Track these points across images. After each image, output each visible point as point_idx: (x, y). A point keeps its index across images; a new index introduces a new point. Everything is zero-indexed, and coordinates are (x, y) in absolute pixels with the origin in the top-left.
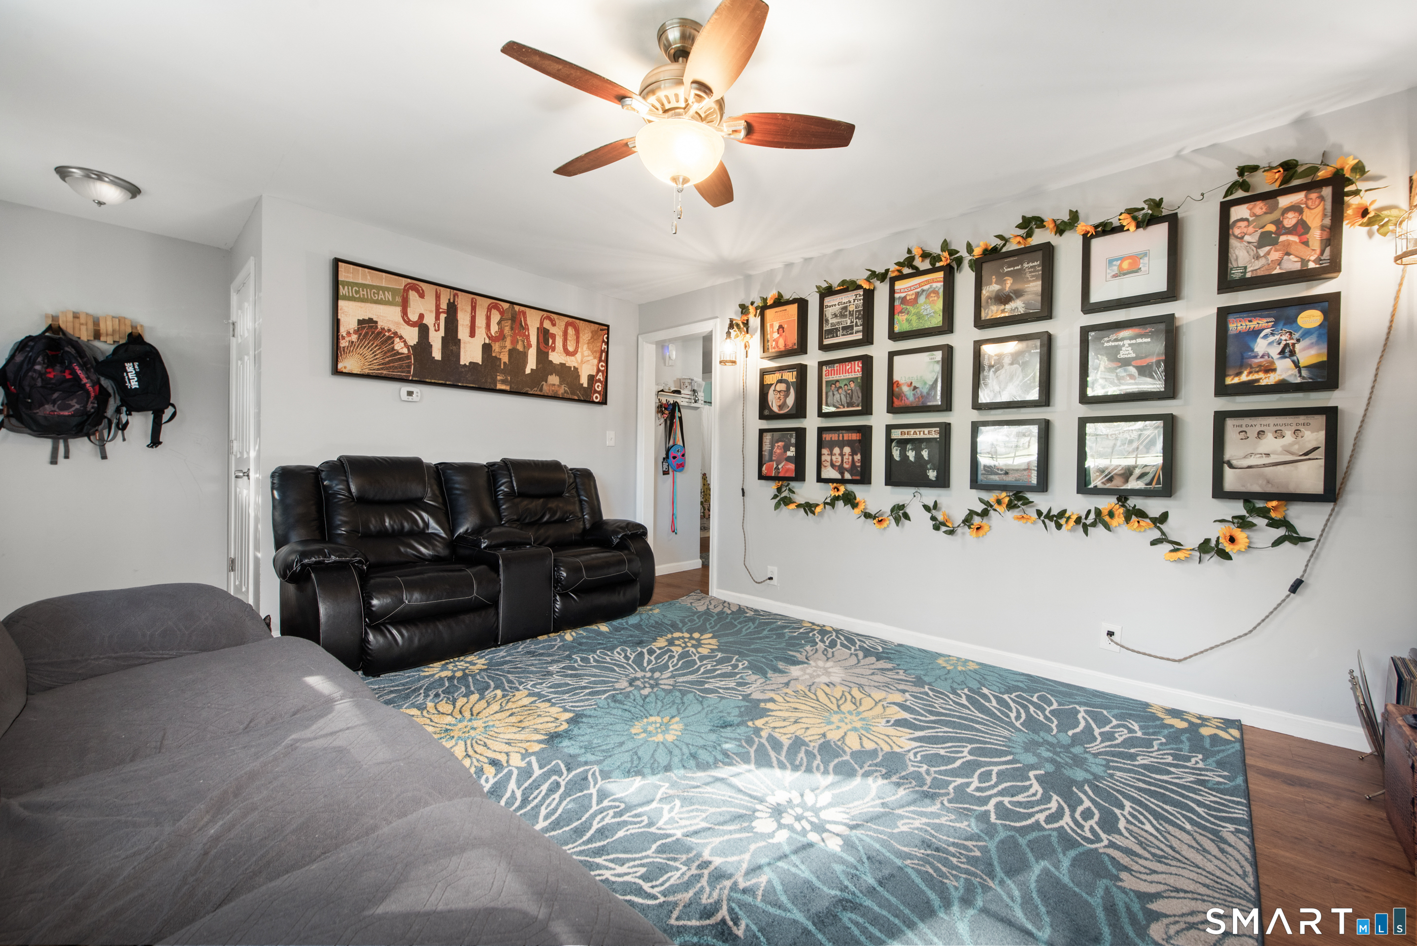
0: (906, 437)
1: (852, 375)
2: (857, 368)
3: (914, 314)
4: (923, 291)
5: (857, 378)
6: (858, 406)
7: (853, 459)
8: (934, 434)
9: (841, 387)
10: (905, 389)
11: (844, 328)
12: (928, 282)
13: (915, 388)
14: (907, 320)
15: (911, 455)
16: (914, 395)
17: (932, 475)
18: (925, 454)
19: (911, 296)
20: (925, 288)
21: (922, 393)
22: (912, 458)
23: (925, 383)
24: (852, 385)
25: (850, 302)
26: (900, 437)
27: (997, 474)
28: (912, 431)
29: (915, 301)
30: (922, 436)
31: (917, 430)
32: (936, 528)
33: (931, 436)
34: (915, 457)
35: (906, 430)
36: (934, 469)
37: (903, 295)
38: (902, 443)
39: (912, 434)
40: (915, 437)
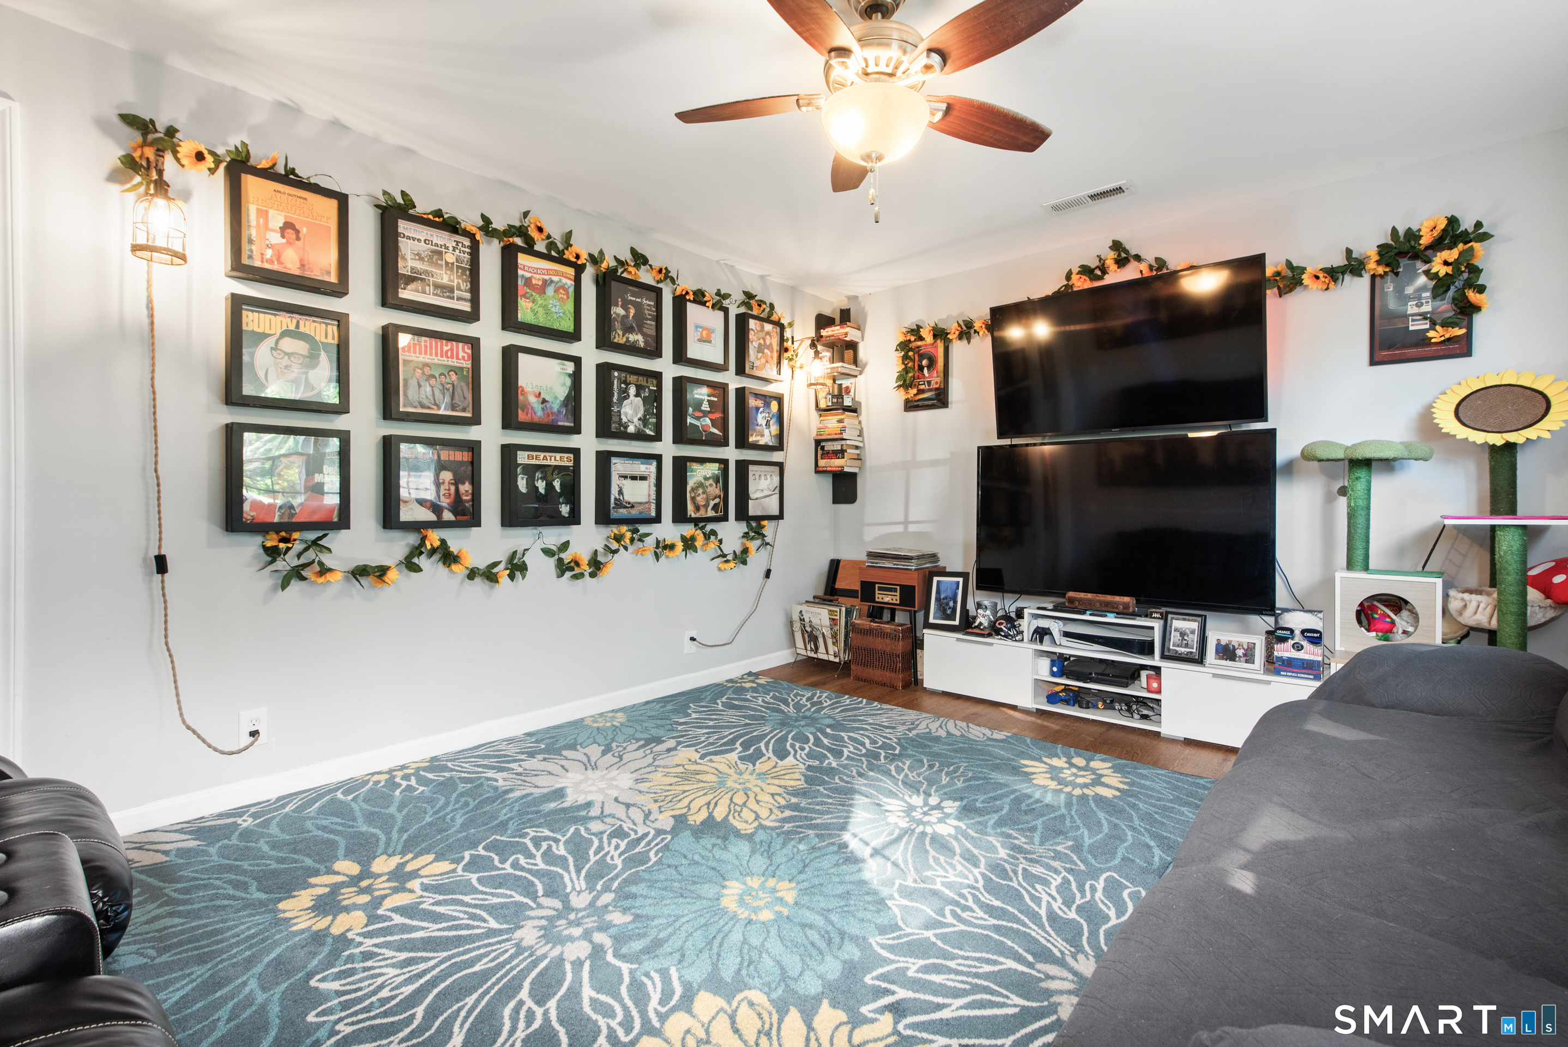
0: (534, 462)
1: (454, 363)
2: (461, 354)
3: (541, 306)
4: (552, 281)
5: (462, 369)
6: (464, 410)
7: (457, 490)
8: (565, 460)
9: (434, 377)
10: (532, 400)
11: (437, 286)
12: (557, 273)
13: (544, 401)
14: (532, 310)
15: (541, 486)
16: (543, 409)
17: (565, 510)
18: (557, 484)
19: (537, 280)
20: (555, 278)
21: (552, 408)
22: (542, 491)
23: (556, 398)
24: (454, 377)
25: (447, 248)
26: (527, 462)
27: (626, 507)
28: (542, 455)
29: (542, 289)
30: (553, 463)
31: (547, 454)
32: (561, 574)
33: (563, 464)
34: (546, 489)
35: (534, 454)
36: (566, 504)
37: (528, 275)
38: (531, 470)
39: (541, 459)
40: (545, 462)
